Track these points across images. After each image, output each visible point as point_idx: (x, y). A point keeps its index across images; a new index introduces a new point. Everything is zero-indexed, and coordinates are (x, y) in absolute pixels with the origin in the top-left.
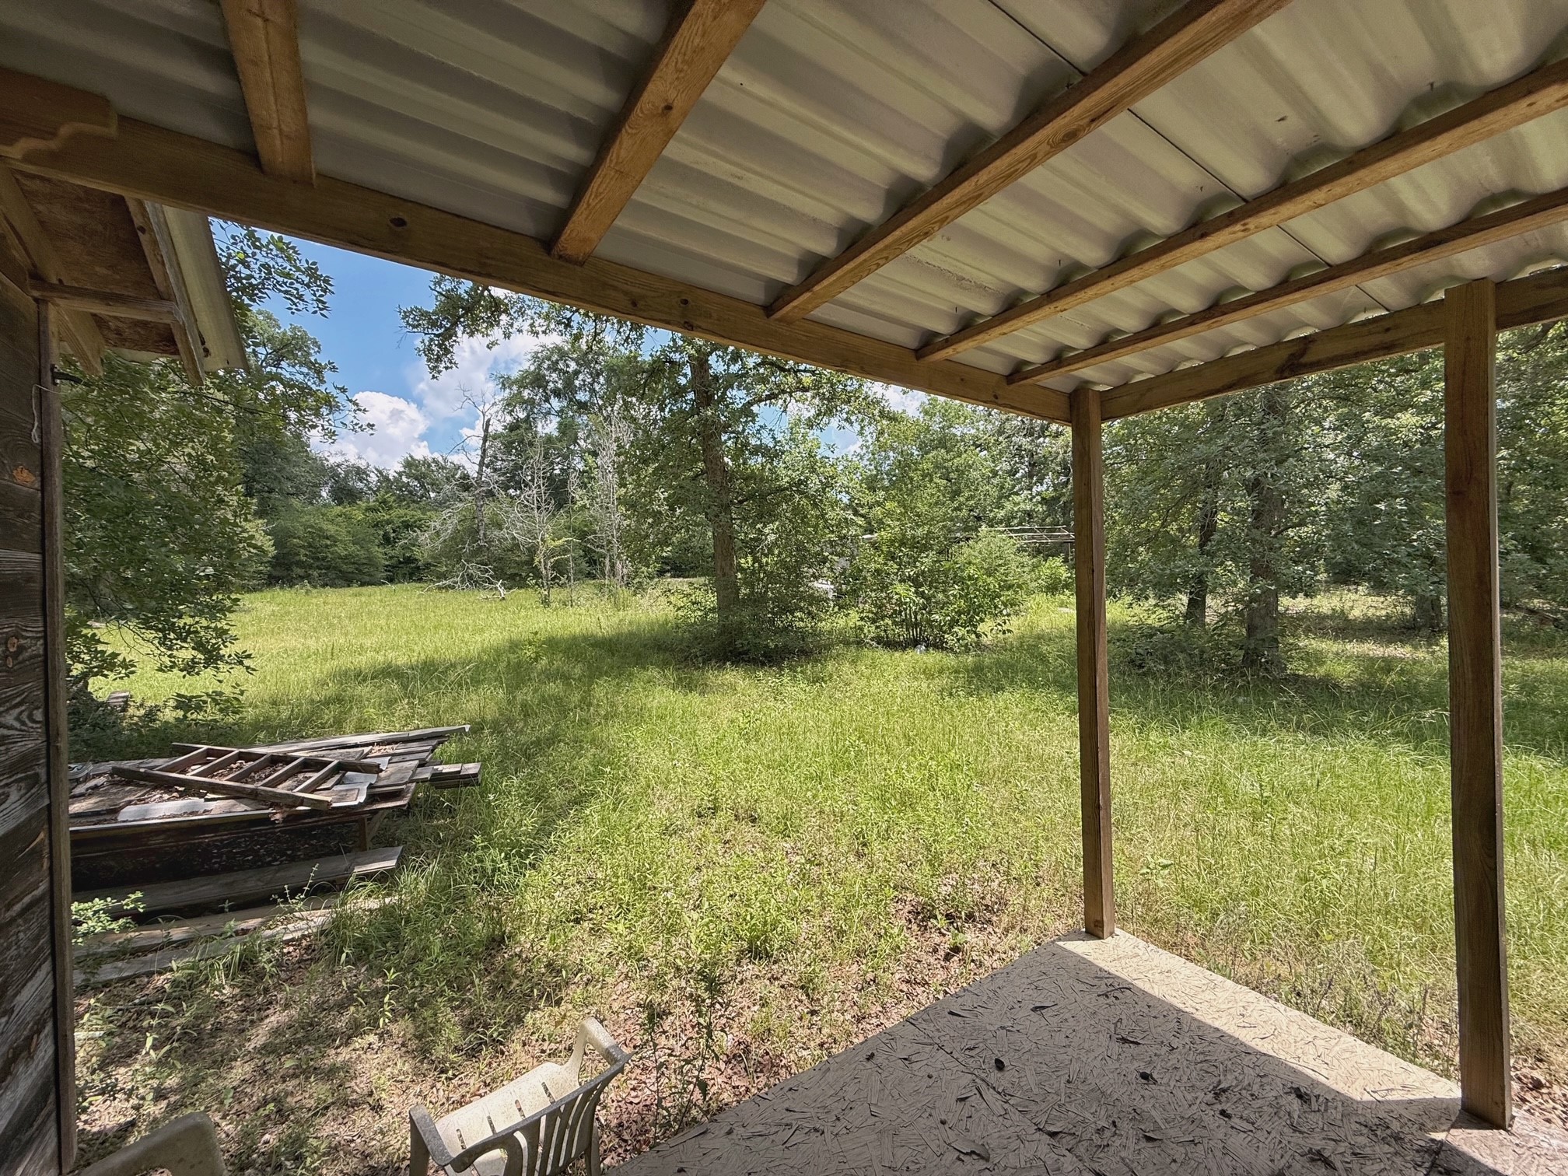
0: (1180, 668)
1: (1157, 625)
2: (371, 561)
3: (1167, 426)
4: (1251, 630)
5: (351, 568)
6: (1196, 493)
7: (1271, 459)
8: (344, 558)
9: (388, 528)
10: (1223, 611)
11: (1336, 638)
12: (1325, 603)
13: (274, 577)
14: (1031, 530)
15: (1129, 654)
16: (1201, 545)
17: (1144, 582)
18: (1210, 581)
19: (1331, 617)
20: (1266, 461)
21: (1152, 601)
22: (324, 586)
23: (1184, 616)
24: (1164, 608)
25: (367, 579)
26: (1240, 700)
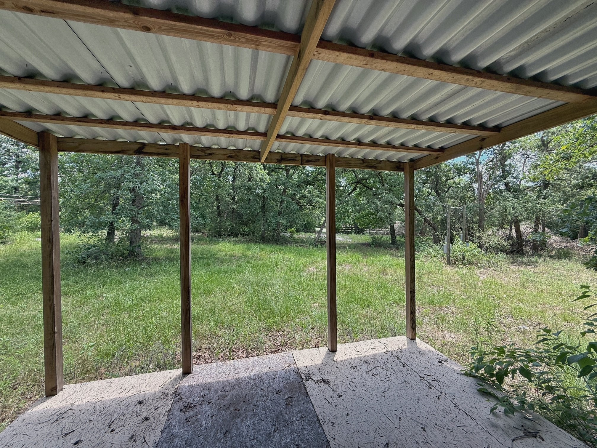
0: (102, 261)
1: (93, 244)
3: (98, 160)
4: (131, 243)
6: (110, 189)
7: (138, 181)
10: (121, 236)
11: (158, 244)
12: (156, 232)
14: (17, 197)
15: (77, 258)
16: (113, 210)
17: (87, 225)
18: (115, 225)
19: (158, 237)
20: (136, 182)
21: (91, 234)
23: (105, 239)
24: (96, 236)
26: (127, 270)
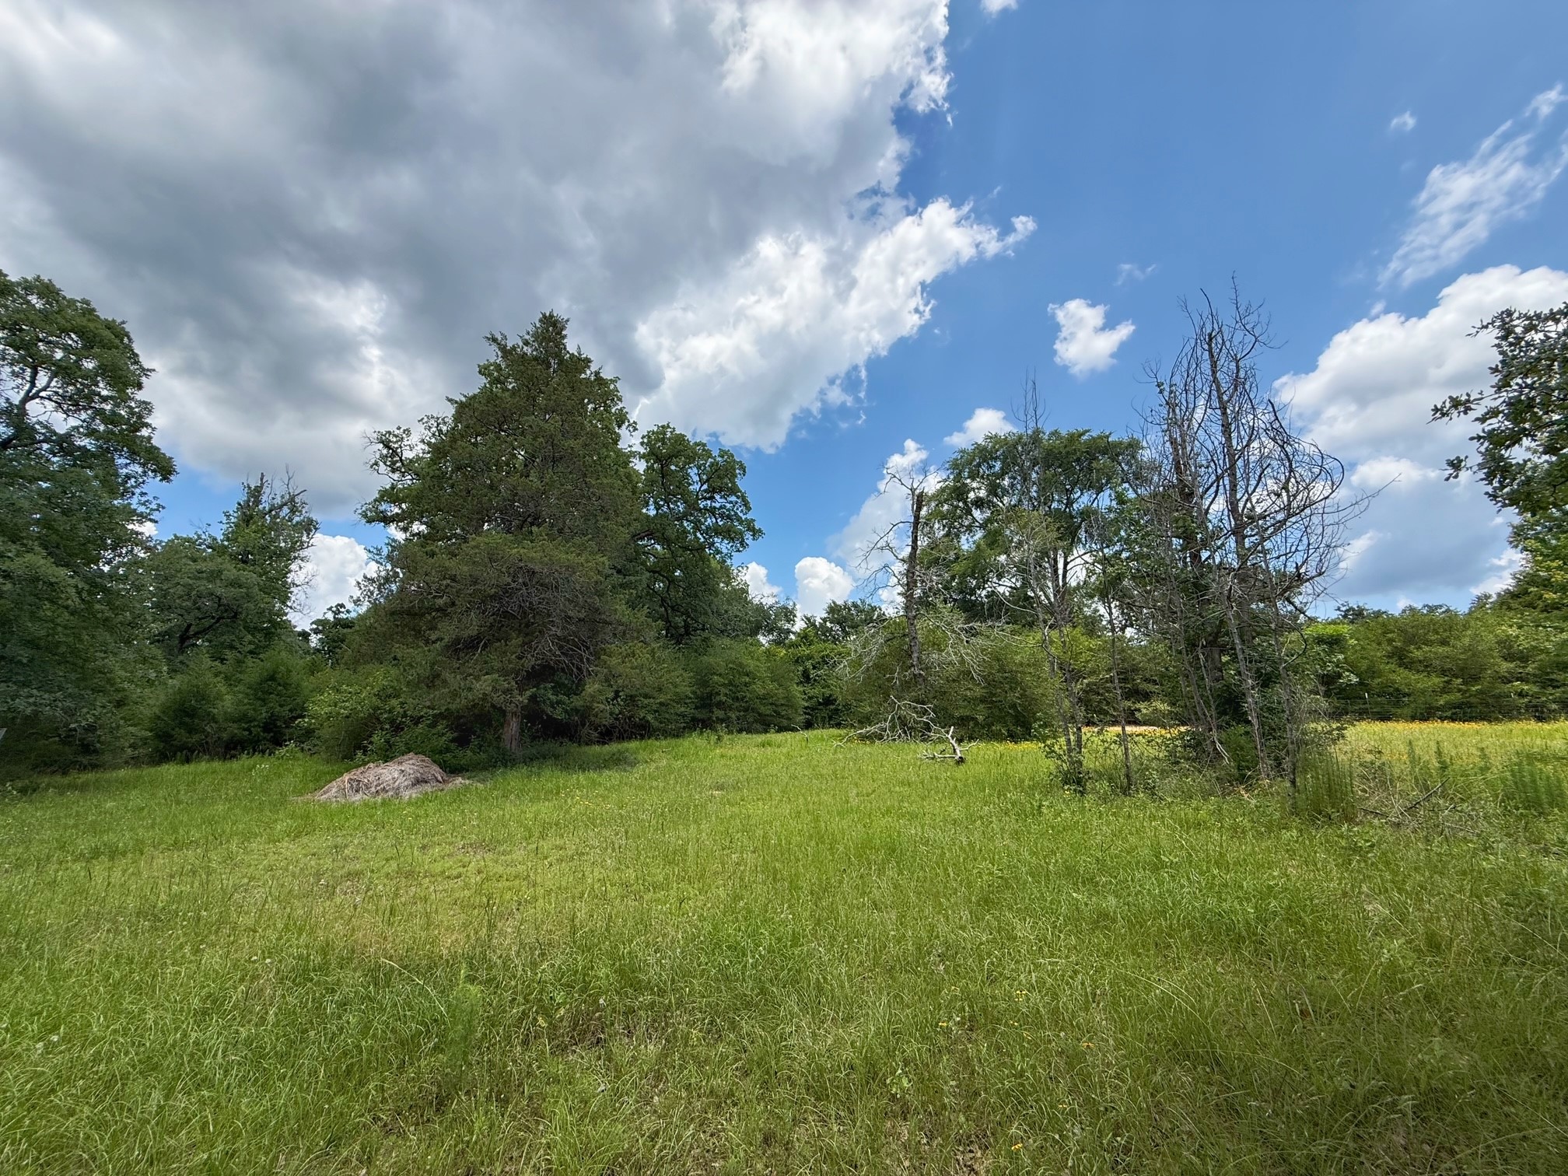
2: (789, 703)
5: (766, 710)
8: (762, 698)
9: (809, 664)
13: (699, 720)
22: (740, 731)
25: (785, 722)
